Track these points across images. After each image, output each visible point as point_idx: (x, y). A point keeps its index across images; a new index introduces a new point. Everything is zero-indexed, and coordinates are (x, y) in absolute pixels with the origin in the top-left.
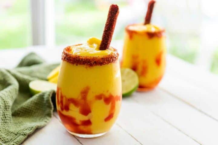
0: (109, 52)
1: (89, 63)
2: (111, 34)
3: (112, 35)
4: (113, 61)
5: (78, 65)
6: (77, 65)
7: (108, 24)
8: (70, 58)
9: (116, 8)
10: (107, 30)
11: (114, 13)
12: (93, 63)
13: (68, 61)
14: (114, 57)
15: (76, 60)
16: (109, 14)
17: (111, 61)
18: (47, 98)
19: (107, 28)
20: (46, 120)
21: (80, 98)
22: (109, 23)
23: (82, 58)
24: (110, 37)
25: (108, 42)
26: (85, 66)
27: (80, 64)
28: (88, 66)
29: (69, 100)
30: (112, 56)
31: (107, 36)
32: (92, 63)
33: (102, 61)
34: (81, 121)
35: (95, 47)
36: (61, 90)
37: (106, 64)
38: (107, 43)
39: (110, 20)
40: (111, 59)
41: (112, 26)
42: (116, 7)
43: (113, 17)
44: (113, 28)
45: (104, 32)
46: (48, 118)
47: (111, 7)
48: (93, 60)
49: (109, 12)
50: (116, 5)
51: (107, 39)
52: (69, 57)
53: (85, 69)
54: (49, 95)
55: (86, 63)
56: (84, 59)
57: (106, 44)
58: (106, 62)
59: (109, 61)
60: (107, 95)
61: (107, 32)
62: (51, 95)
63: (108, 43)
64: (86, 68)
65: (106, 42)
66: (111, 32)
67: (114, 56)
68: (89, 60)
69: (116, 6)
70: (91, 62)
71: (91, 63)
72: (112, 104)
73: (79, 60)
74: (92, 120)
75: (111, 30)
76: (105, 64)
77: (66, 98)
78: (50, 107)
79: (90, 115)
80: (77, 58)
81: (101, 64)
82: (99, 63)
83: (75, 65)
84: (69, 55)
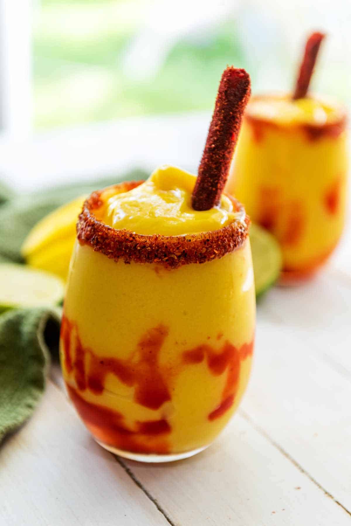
0: (222, 217)
1: (165, 256)
2: (227, 158)
3: (229, 163)
4: (235, 246)
5: (132, 262)
6: (127, 262)
7: (217, 130)
8: (107, 241)
9: (243, 81)
10: (214, 148)
11: (235, 95)
12: (179, 257)
13: (100, 248)
14: (237, 233)
15: (127, 247)
16: (220, 99)
17: (229, 245)
18: (32, 333)
19: (215, 142)
20: (30, 401)
21: (137, 358)
22: (220, 127)
23: (142, 240)
24: (223, 169)
25: (219, 185)
26: (153, 265)
27: (139, 259)
28: (160, 266)
29: (102, 362)
30: (233, 230)
31: (214, 166)
32: (176, 258)
33: (204, 250)
34: (138, 423)
35: (179, 201)
36: (77, 329)
37: (217, 258)
38: (214, 189)
39: (225, 118)
40: (229, 241)
41: (231, 135)
42: (242, 77)
43: (234, 109)
44: (233, 142)
45: (205, 152)
46: (35, 392)
47: (225, 75)
48: (178, 248)
49: (220, 93)
50: (243, 71)
51: (216, 175)
52: (102, 237)
53: (152, 275)
54: (36, 326)
55: (156, 256)
56: (151, 246)
57: (212, 190)
58: (216, 252)
59: (225, 247)
60: (217, 346)
61: (215, 154)
62: (42, 326)
63: (217, 189)
64: (157, 270)
65: (212, 186)
66: (227, 155)
67: (240, 230)
68: (166, 247)
69: (242, 74)
70: (170, 253)
71: (173, 258)
72: (232, 370)
73: (135, 247)
74: (172, 419)
75: (228, 148)
76: (214, 258)
77: (93, 356)
78: (38, 359)
79: (166, 406)
80: (127, 240)
81: (202, 258)
82: (196, 256)
83: (121, 260)
84: (101, 231)
